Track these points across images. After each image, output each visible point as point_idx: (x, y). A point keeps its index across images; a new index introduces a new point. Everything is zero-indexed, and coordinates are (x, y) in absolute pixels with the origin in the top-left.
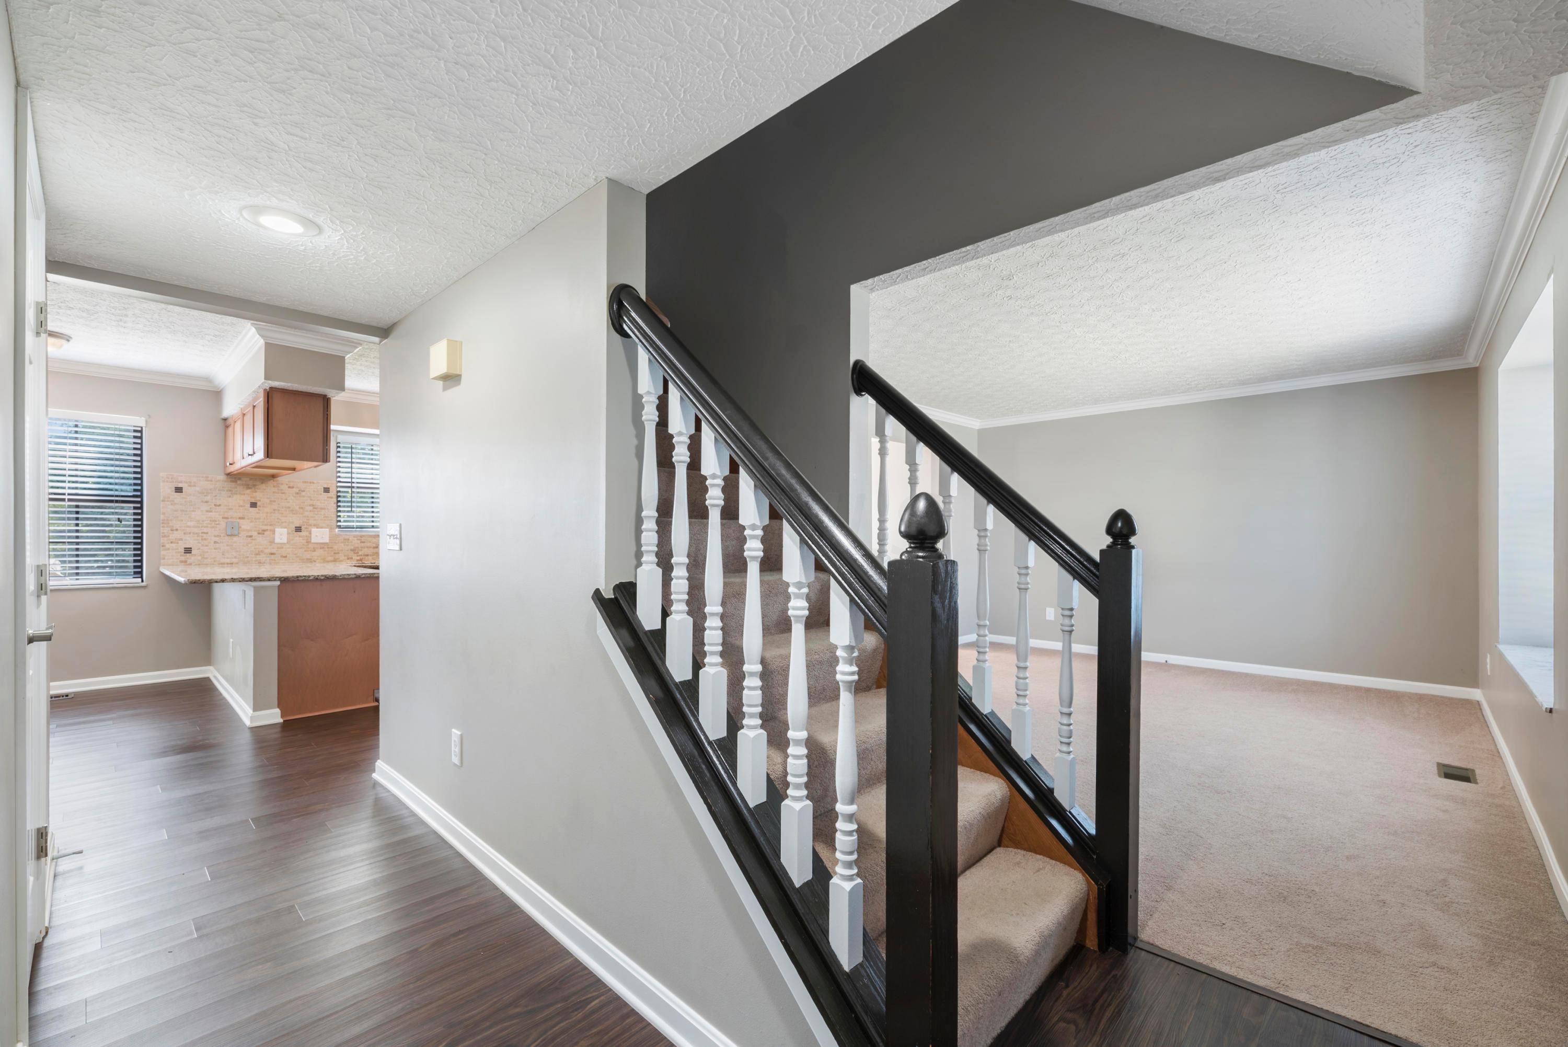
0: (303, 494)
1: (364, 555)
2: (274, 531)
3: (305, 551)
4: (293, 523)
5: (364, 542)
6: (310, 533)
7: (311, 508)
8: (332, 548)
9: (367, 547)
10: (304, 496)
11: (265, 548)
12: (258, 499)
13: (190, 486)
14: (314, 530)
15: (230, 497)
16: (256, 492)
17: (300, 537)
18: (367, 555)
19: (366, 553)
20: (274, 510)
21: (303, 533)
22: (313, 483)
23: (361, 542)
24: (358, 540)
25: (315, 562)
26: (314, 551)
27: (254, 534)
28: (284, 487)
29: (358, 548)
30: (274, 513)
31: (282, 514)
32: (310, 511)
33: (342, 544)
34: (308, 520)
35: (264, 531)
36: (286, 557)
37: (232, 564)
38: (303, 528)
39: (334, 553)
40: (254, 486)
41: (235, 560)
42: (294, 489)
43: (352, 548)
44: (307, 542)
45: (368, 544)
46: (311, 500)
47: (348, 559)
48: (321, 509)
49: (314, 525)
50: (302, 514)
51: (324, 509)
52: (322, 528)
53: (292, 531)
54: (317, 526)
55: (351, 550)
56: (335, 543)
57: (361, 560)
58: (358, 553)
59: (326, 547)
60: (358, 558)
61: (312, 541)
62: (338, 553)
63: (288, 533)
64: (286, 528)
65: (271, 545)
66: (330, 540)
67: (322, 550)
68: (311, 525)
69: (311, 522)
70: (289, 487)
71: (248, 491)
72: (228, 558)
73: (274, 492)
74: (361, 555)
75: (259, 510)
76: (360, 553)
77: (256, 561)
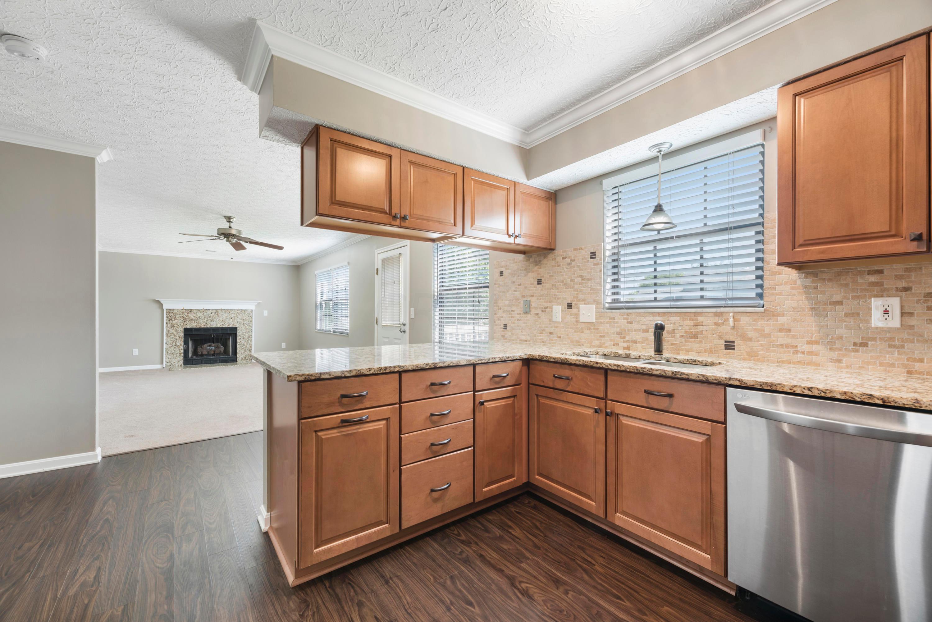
0: (573, 263)
1: (632, 341)
2: (551, 308)
3: (575, 332)
4: (565, 298)
5: (631, 323)
6: (579, 311)
7: (580, 279)
8: (598, 329)
9: (636, 330)
10: (574, 267)
11: (547, 327)
12: (542, 275)
13: (506, 269)
14: (582, 306)
15: (526, 275)
16: (540, 268)
17: (571, 314)
18: (636, 342)
19: (634, 339)
20: (553, 285)
21: (574, 311)
22: (582, 249)
23: (628, 323)
24: (624, 319)
25: (583, 345)
26: (582, 332)
27: (539, 311)
28: (559, 259)
29: (624, 330)
30: (552, 289)
31: (558, 289)
32: (580, 284)
33: (608, 325)
34: (577, 294)
35: (546, 308)
36: (560, 337)
37: (526, 341)
38: (573, 305)
39: (601, 336)
40: (540, 261)
41: (528, 338)
42: (567, 259)
43: (618, 330)
44: (577, 321)
45: (635, 326)
46: (580, 270)
47: (614, 345)
48: (589, 279)
49: (583, 300)
50: (573, 287)
51: (591, 279)
52: (588, 304)
53: (565, 308)
54: (585, 302)
55: (619, 334)
56: (601, 323)
57: (628, 348)
58: (624, 338)
59: (592, 328)
60: (625, 345)
61: (580, 321)
62: (604, 336)
63: (562, 311)
64: (560, 304)
65: (550, 324)
66: (596, 319)
67: (589, 331)
68: (579, 301)
69: (581, 297)
70: (563, 258)
71: (536, 268)
72: (524, 335)
73: (553, 266)
74: (628, 341)
75: (543, 286)
76: (627, 339)
77: (540, 339)
